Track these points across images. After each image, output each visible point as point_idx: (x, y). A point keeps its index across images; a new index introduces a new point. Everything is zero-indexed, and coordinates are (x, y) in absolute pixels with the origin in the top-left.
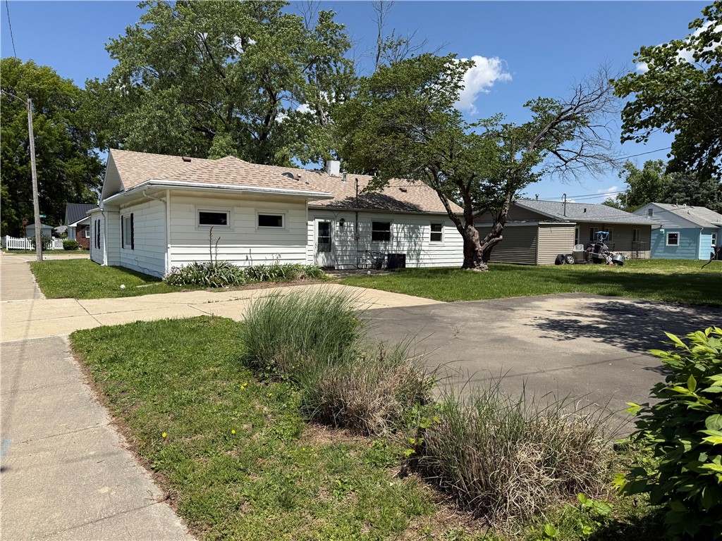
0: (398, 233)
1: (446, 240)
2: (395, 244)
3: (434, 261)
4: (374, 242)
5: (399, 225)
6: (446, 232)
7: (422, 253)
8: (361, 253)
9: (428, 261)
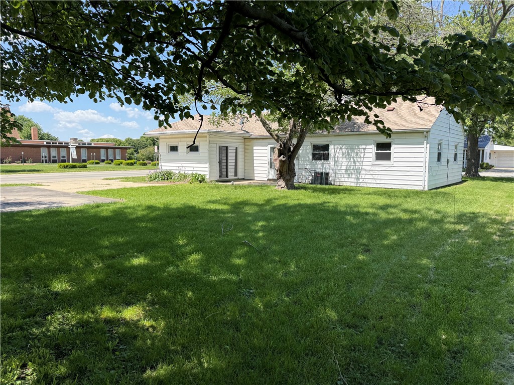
0: (335, 153)
1: (396, 160)
2: (332, 163)
3: (378, 181)
4: (314, 161)
5: (336, 146)
6: (396, 150)
7: (363, 172)
8: (301, 170)
9: (370, 181)
